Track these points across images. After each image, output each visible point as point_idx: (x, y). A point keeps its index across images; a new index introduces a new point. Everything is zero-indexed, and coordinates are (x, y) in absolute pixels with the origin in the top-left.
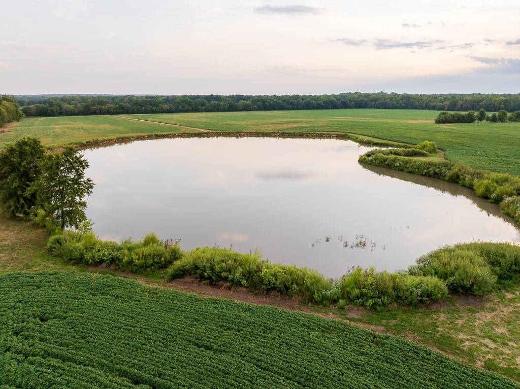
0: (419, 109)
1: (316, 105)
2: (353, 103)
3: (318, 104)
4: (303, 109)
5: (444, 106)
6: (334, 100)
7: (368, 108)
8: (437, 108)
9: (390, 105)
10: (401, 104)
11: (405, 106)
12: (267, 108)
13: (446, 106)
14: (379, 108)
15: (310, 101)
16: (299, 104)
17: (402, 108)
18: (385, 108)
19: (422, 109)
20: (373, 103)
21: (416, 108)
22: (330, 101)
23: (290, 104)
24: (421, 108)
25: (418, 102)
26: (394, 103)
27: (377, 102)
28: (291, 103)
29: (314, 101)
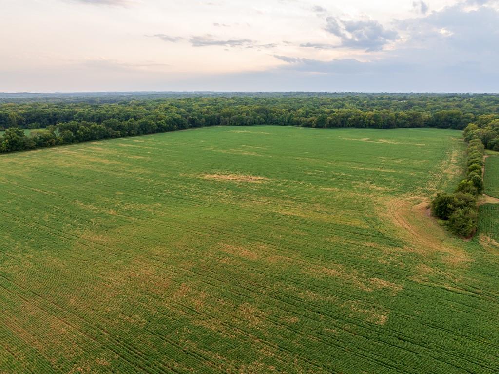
0: (281, 125)
1: (157, 128)
2: (203, 120)
3: (159, 125)
4: (139, 134)
5: (311, 122)
6: (179, 118)
7: (221, 125)
8: (303, 124)
9: (247, 120)
10: (259, 119)
11: (264, 121)
12: (81, 139)
13: (314, 122)
14: (235, 125)
15: (146, 122)
16: (132, 128)
17: (261, 124)
18: (242, 125)
19: (285, 125)
20: (226, 119)
21: (276, 123)
22: (175, 120)
23: (117, 129)
24: (283, 124)
25: (279, 116)
26: (252, 118)
27: (232, 118)
28: (119, 126)
29: (152, 122)
